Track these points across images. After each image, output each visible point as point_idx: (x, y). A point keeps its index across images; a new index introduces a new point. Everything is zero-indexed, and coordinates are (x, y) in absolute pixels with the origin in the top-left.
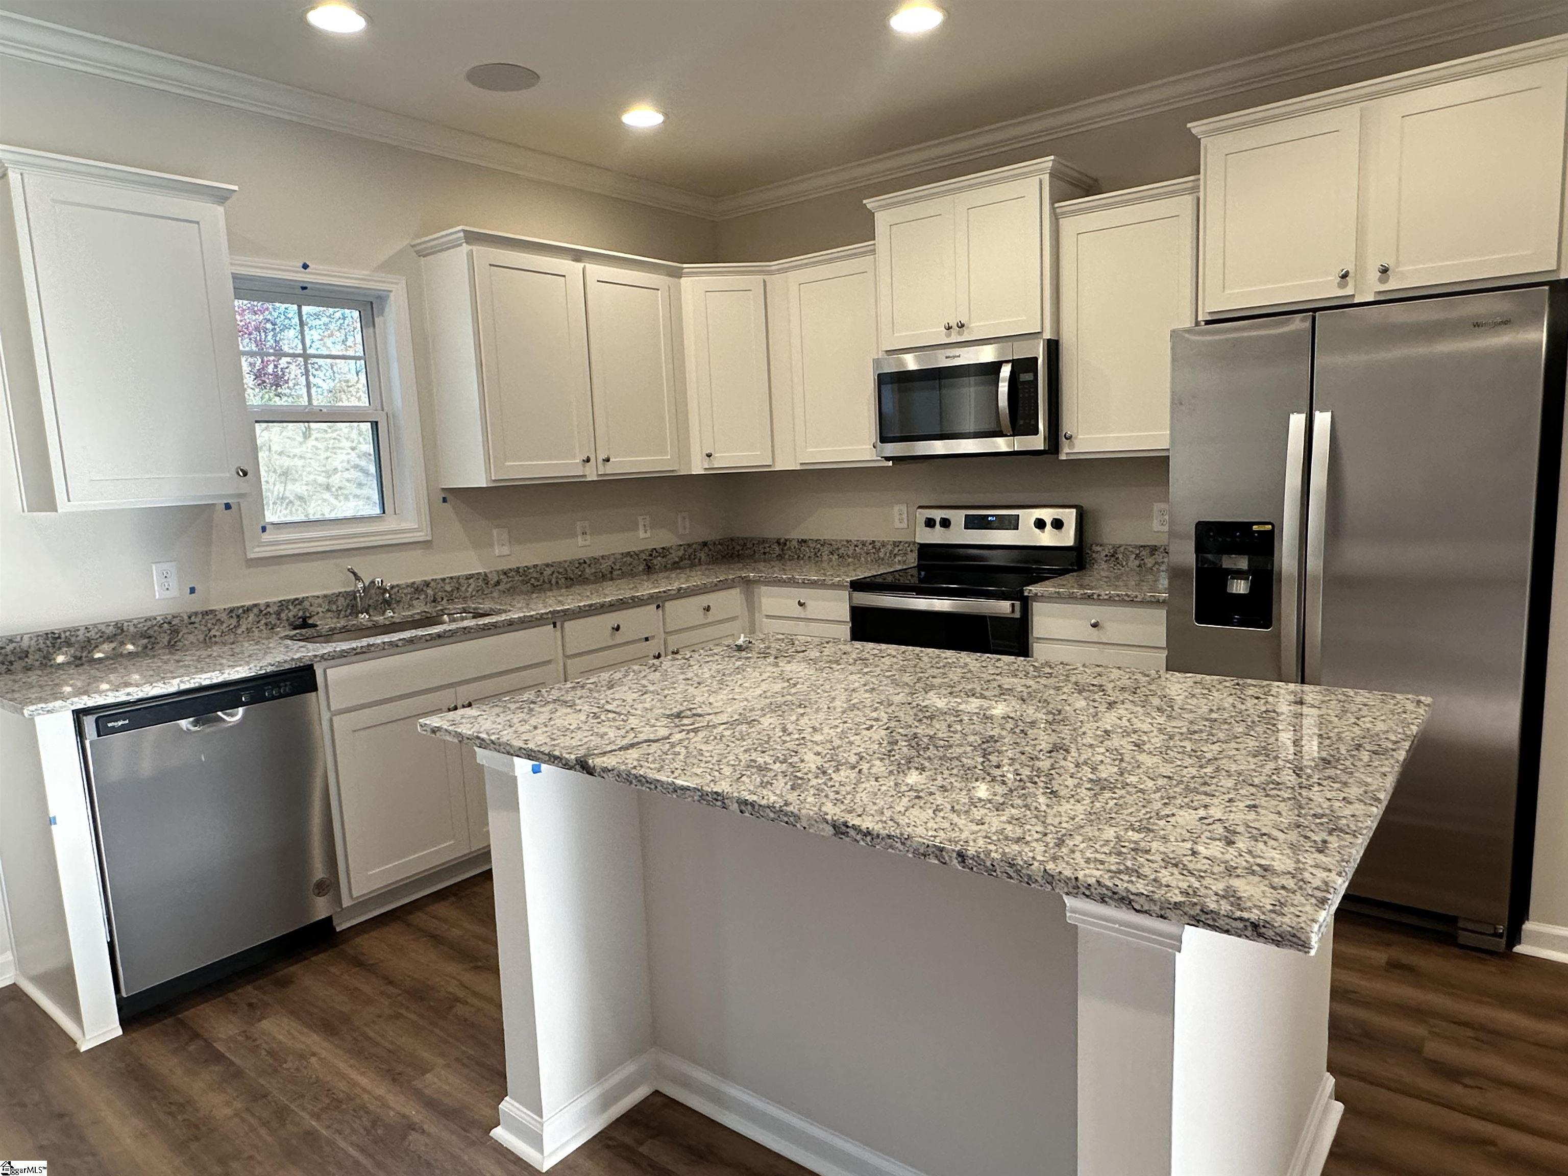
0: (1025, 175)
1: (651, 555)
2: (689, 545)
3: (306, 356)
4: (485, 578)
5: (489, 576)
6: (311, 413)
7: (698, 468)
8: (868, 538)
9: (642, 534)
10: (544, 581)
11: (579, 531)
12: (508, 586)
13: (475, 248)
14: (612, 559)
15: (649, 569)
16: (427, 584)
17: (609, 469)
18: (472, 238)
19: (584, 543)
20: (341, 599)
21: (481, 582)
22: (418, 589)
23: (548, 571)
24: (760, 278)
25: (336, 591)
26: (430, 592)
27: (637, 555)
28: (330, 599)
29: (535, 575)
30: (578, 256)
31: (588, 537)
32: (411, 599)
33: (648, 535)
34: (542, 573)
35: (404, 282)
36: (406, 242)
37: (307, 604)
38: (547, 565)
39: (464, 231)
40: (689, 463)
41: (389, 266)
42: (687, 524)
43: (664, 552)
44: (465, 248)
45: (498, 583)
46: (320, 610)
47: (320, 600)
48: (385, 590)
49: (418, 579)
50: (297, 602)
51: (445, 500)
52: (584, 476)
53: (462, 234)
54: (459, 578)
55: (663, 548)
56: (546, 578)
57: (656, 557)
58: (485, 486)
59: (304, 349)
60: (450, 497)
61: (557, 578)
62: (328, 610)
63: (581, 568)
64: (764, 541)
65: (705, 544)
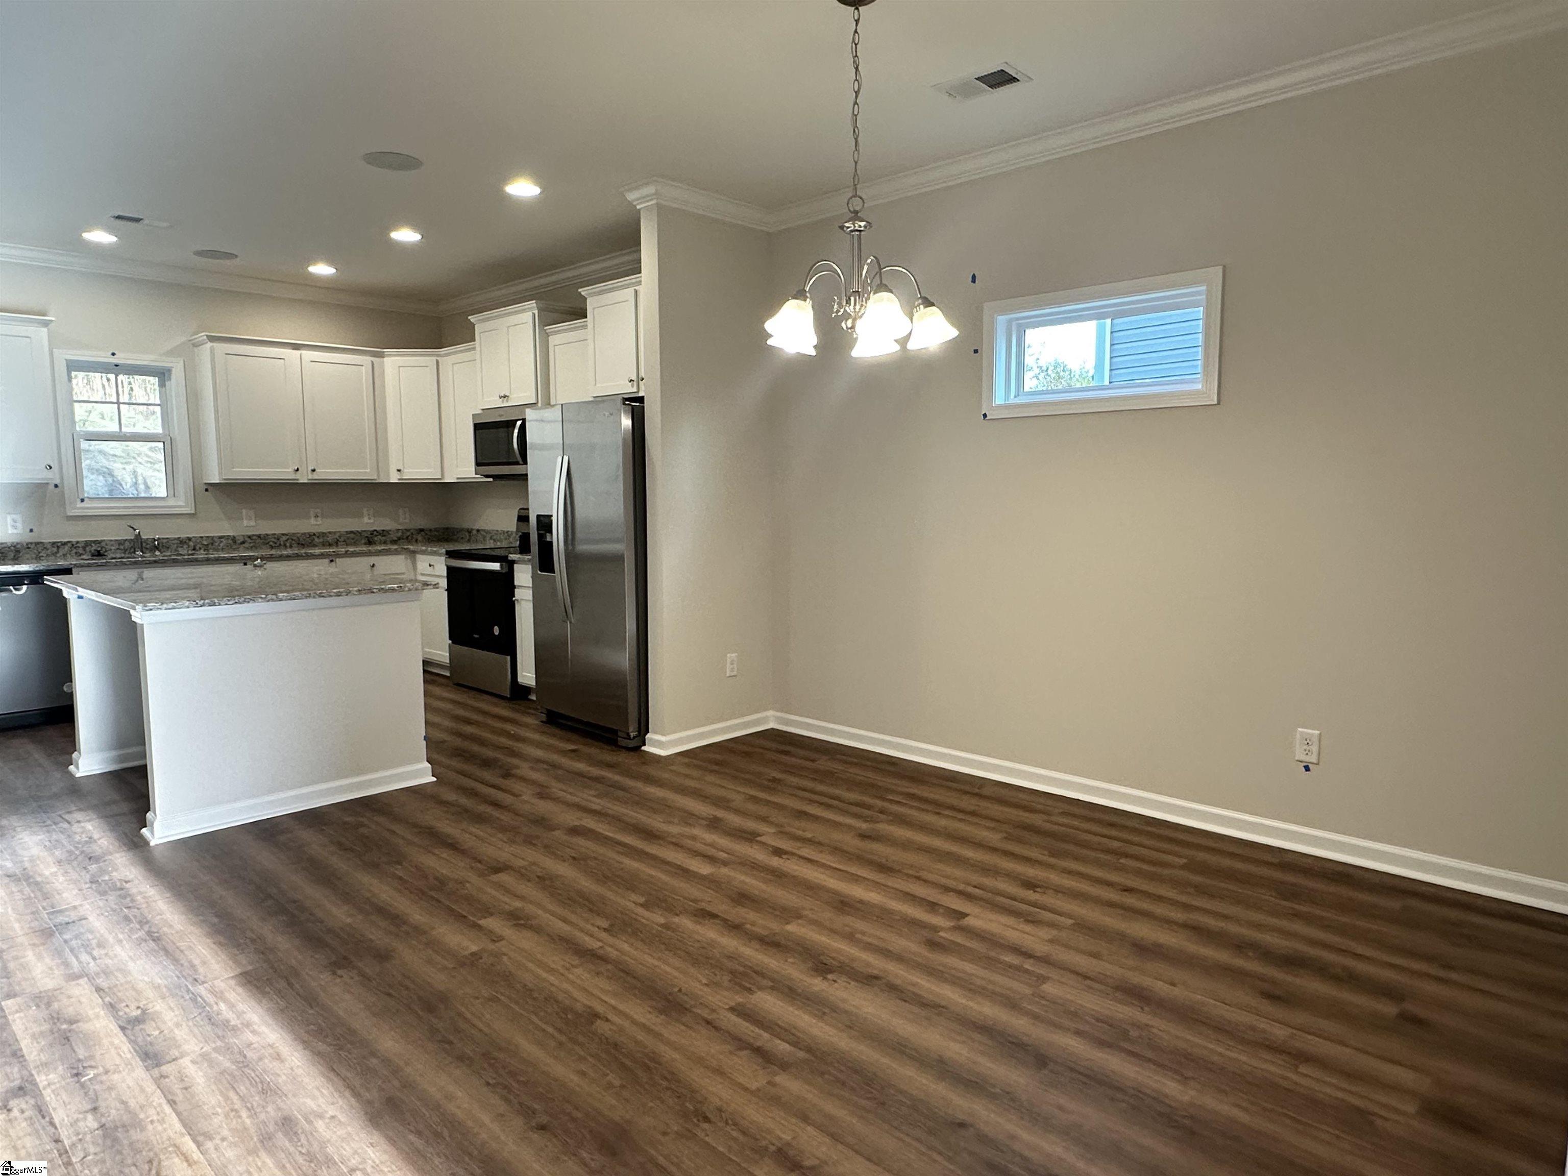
0: (524, 311)
1: (372, 534)
2: (407, 530)
3: (118, 403)
4: (234, 539)
5: (237, 538)
6: (121, 437)
7: (394, 478)
8: (505, 530)
9: (366, 520)
10: (280, 545)
11: (312, 513)
12: (252, 545)
13: (215, 344)
14: (338, 534)
15: (370, 542)
16: (190, 539)
17: (315, 476)
18: (212, 339)
19: (315, 523)
20: (127, 544)
21: (230, 541)
22: (182, 542)
23: (284, 538)
24: (434, 358)
25: (125, 538)
26: (191, 544)
27: (360, 533)
28: (120, 543)
29: (273, 540)
30: (296, 347)
31: (319, 519)
32: (177, 547)
33: (372, 521)
34: (278, 539)
35: (182, 362)
36: (184, 339)
37: (103, 544)
38: (283, 534)
39: (207, 336)
40: (388, 475)
41: (171, 353)
42: (407, 515)
43: (384, 533)
44: (209, 344)
45: (243, 543)
46: (113, 548)
47: (113, 543)
48: (155, 540)
49: (183, 536)
50: (99, 542)
51: (207, 490)
52: (298, 480)
53: (205, 337)
54: (213, 537)
55: (383, 531)
56: (282, 543)
57: (376, 536)
58: (218, 482)
59: (118, 399)
60: (210, 488)
61: (291, 543)
62: (118, 549)
63: (312, 538)
64: (462, 530)
65: (421, 530)
